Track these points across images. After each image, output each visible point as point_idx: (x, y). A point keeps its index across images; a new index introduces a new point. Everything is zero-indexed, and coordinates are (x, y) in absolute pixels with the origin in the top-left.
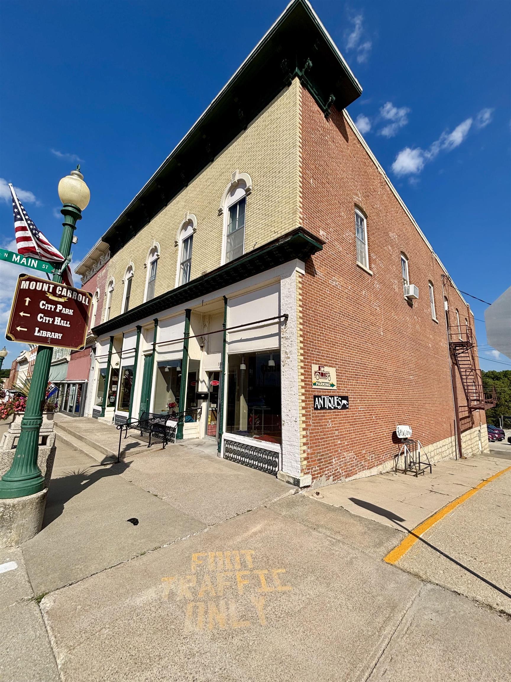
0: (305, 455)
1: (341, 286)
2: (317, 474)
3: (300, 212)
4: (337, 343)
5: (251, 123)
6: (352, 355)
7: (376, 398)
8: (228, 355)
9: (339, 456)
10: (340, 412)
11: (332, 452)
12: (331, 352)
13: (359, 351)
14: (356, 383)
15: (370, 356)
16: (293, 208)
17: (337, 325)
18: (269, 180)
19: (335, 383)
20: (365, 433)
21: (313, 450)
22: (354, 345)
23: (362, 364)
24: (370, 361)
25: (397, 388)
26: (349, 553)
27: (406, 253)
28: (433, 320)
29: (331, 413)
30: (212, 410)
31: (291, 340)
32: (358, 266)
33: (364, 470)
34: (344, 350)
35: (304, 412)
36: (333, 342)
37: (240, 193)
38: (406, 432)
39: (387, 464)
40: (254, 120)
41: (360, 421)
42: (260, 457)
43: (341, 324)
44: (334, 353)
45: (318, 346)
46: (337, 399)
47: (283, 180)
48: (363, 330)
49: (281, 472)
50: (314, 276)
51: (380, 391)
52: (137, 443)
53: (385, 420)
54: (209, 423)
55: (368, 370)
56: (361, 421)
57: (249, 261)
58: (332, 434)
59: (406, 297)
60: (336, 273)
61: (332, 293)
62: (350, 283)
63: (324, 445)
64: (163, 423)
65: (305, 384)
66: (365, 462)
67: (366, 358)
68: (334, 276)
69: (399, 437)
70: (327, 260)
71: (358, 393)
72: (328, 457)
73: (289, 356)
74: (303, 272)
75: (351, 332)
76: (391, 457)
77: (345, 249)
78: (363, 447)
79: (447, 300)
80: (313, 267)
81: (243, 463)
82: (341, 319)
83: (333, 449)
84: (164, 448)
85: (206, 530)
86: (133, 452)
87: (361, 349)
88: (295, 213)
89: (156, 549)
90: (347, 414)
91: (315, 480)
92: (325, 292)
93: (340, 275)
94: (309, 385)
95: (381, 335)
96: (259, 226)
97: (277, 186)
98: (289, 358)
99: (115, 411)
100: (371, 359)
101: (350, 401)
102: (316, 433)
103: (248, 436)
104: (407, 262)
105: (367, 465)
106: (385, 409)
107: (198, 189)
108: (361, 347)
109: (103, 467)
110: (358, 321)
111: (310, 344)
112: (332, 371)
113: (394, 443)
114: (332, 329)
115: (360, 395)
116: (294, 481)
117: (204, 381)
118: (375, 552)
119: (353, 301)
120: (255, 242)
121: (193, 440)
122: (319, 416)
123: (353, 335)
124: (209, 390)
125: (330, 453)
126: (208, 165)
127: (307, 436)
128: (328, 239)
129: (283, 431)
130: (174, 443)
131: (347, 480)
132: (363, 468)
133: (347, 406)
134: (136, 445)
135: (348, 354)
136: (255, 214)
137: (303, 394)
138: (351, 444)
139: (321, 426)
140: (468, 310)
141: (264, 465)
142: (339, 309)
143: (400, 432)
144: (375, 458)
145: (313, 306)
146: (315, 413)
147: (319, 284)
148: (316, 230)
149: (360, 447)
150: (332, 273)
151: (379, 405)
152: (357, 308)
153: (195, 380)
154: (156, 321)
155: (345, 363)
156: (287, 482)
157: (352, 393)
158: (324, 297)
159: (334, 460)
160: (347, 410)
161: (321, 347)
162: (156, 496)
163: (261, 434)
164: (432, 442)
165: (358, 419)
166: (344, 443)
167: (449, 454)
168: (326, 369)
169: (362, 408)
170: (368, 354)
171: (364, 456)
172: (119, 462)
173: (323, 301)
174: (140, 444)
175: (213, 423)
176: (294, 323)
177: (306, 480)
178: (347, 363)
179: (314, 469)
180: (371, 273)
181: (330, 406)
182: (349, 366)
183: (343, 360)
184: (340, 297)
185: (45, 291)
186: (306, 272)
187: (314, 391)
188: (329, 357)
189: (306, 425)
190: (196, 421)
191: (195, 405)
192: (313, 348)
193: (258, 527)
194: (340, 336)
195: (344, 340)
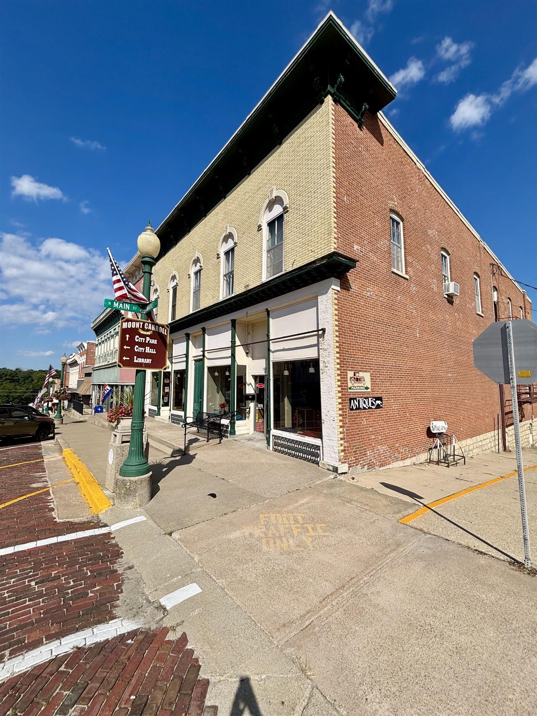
0: (342, 448)
1: (376, 295)
2: (353, 463)
3: (335, 233)
4: (372, 350)
5: (285, 138)
6: (386, 359)
7: (410, 397)
8: (273, 362)
9: (373, 449)
10: (374, 411)
11: (367, 446)
12: (366, 359)
13: (394, 355)
14: (390, 384)
15: (405, 359)
16: (328, 229)
17: (371, 333)
18: (305, 199)
19: (369, 386)
20: (399, 429)
21: (349, 444)
22: (388, 350)
23: (397, 366)
24: (405, 363)
25: (433, 387)
26: (373, 517)
27: (447, 249)
28: (478, 314)
29: (365, 412)
30: (259, 409)
31: (328, 351)
32: (393, 272)
33: (397, 461)
34: (378, 355)
35: (341, 412)
36: (368, 349)
37: (277, 210)
38: (440, 427)
39: (420, 456)
40: (289, 135)
41: (393, 418)
42: (304, 449)
43: (375, 331)
44: (368, 359)
45: (353, 355)
46: (372, 400)
47: (318, 200)
48: (398, 334)
49: (323, 462)
50: (349, 290)
51: (415, 391)
52: (196, 438)
53: (420, 417)
54: (257, 421)
55: (402, 371)
56: (395, 418)
57: (289, 279)
58: (366, 430)
59: (446, 294)
60: (370, 284)
61: (366, 303)
62: (385, 291)
63: (359, 439)
64: (218, 422)
65: (342, 389)
66: (398, 454)
67: (401, 360)
68: (369, 287)
69: (433, 432)
70: (361, 273)
71: (392, 393)
72: (363, 450)
73: (327, 365)
74: (339, 289)
75: (386, 338)
76: (425, 450)
77: (379, 259)
78: (396, 441)
79: (497, 290)
80: (347, 282)
81: (290, 454)
82: (375, 327)
83: (367, 443)
84: (220, 443)
85: (267, 502)
86: (195, 446)
87: (396, 353)
88: (330, 234)
89: (234, 511)
90: (381, 413)
91: (351, 469)
92: (360, 304)
93: (375, 285)
94: (345, 389)
95: (417, 337)
96: (297, 244)
97: (312, 206)
98: (327, 367)
99: (170, 410)
100: (406, 361)
101: (384, 401)
102: (351, 429)
103: (293, 432)
104: (448, 257)
105: (400, 457)
106: (420, 407)
107: (236, 202)
108: (395, 351)
109: (173, 459)
110: (392, 327)
111: (346, 354)
112: (366, 376)
113: (428, 437)
114: (367, 337)
115: (394, 395)
116: (334, 469)
117: (250, 384)
118: (393, 517)
119: (388, 308)
120: (293, 260)
121: (243, 436)
122: (354, 416)
123: (388, 341)
124: (255, 392)
125: (365, 446)
126: (245, 178)
127: (344, 433)
128: (362, 252)
129: (323, 428)
130: (228, 438)
131: (381, 469)
132: (396, 459)
133: (381, 406)
134: (196, 440)
135: (382, 358)
136: (293, 232)
137: (340, 398)
138: (384, 439)
139: (356, 423)
140: (524, 297)
141: (308, 456)
142: (373, 317)
143: (434, 427)
144: (408, 451)
145: (349, 318)
146: (351, 413)
147: (354, 297)
148: (351, 246)
149: (394, 441)
150: (366, 284)
151: (414, 403)
152: (392, 314)
153: (243, 383)
154: (204, 330)
155: (379, 367)
156: (327, 469)
157: (386, 394)
158: (359, 308)
159: (368, 452)
160: (381, 409)
161: (356, 355)
162: (224, 479)
163: (304, 429)
164: (471, 436)
165: (392, 416)
166: (378, 438)
167: (491, 447)
168: (361, 374)
169: (396, 407)
170: (403, 356)
171: (398, 449)
172: (185, 454)
173: (357, 313)
174: (199, 439)
175: (261, 421)
176: (331, 336)
177: (343, 468)
178: (381, 367)
179: (350, 459)
180: (407, 277)
181: (365, 406)
182: (383, 370)
183: (377, 365)
184: (375, 306)
185: (137, 328)
186: (341, 288)
187: (350, 395)
188: (364, 363)
189: (343, 424)
190: (245, 419)
191: (244, 405)
192: (348, 357)
193: (305, 500)
194: (375, 343)
195: (378, 346)
